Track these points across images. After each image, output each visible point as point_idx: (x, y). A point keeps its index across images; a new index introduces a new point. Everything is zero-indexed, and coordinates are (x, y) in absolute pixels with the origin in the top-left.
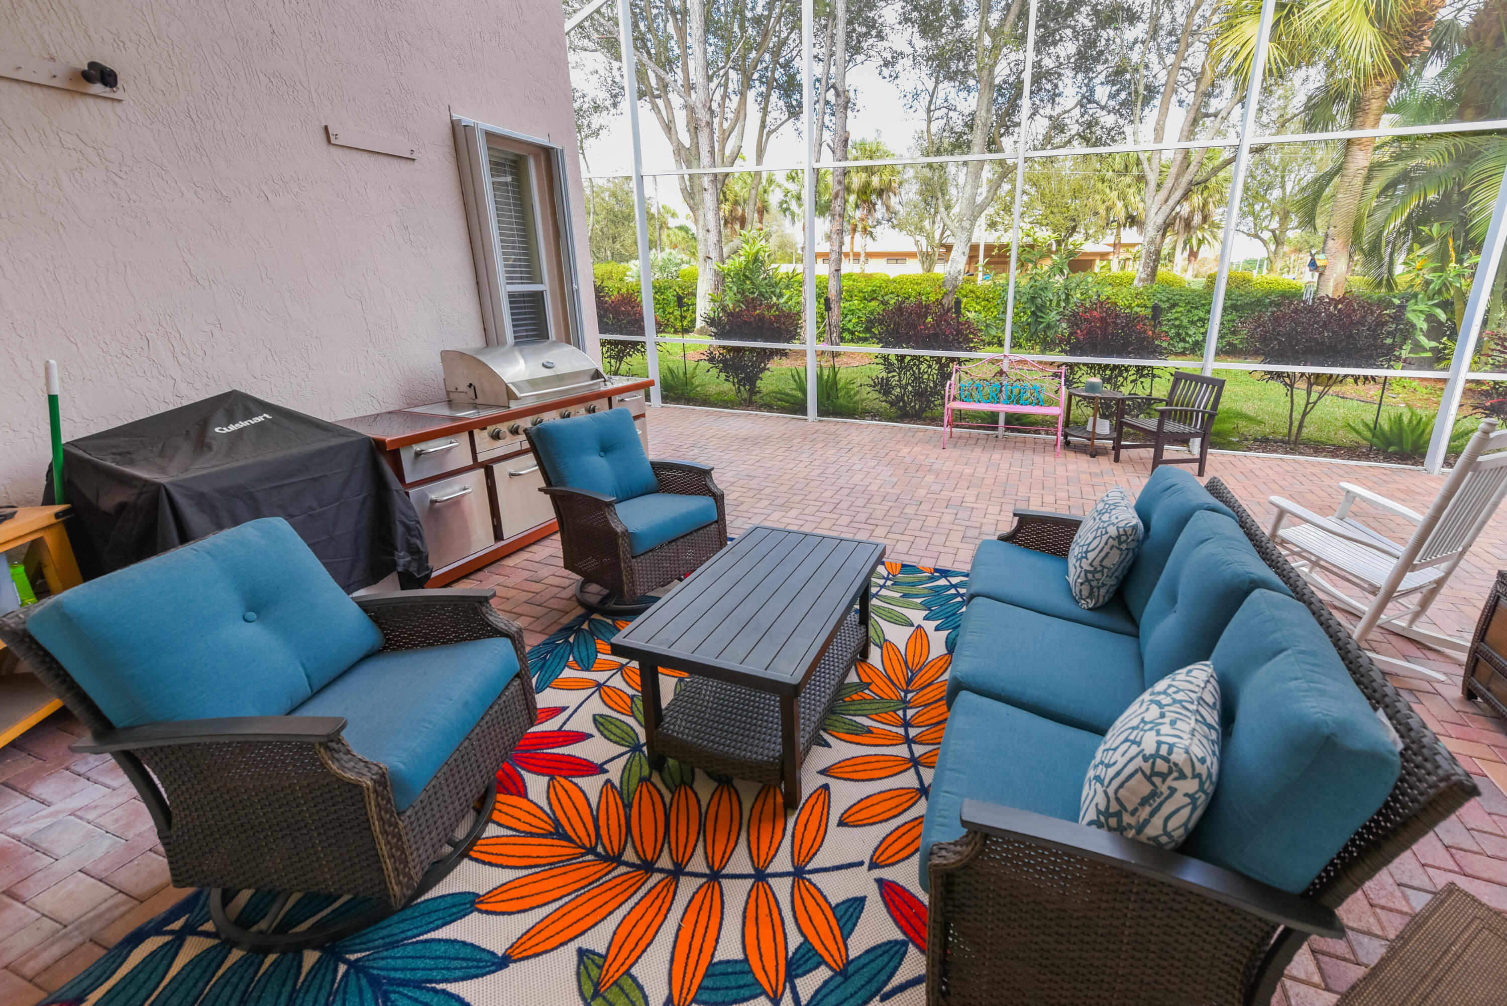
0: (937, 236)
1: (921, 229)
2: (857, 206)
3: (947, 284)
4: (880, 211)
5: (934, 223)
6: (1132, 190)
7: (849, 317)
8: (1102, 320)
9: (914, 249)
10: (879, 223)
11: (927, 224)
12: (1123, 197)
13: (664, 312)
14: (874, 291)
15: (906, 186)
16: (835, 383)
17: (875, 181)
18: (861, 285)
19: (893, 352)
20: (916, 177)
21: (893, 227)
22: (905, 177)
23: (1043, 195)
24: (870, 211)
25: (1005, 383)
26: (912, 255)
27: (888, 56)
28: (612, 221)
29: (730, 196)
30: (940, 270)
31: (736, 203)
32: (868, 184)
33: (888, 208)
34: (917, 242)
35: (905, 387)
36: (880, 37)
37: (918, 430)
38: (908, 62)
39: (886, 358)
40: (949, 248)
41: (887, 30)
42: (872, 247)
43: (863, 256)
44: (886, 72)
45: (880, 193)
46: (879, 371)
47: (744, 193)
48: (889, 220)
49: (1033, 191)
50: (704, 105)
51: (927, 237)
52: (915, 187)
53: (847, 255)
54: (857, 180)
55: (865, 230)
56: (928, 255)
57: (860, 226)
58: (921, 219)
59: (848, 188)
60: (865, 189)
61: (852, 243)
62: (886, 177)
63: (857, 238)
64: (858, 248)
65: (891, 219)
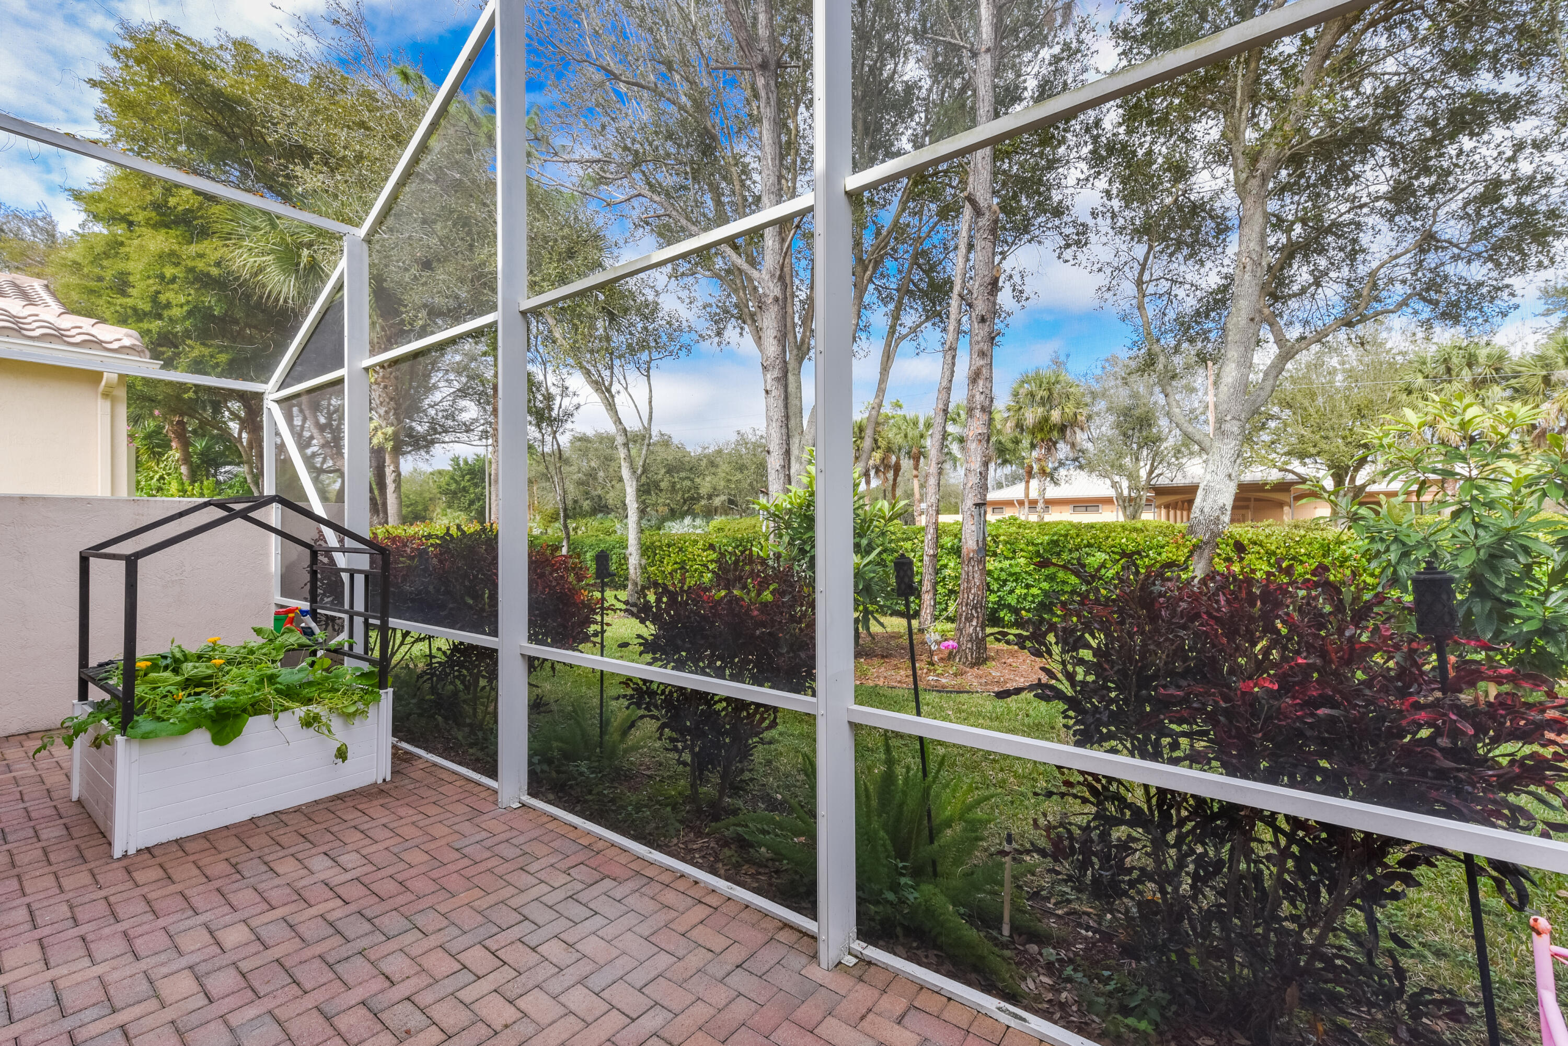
0: (1143, 473)
1: (1121, 469)
2: (1033, 446)
4: (1063, 450)
5: (1137, 459)
7: (1010, 585)
9: (1111, 493)
10: (1061, 464)
11: (1127, 461)
14: (1055, 543)
15: (1097, 420)
17: (1056, 416)
20: (1109, 409)
21: (1081, 467)
22: (1095, 409)
24: (1049, 449)
26: (1107, 501)
29: (882, 443)
31: (889, 450)
32: (1046, 419)
33: (1073, 445)
34: (1114, 485)
42: (1053, 492)
43: (1041, 505)
45: (1062, 429)
47: (899, 440)
48: (1076, 459)
50: (773, 276)
51: (1129, 478)
52: (1110, 420)
53: (1021, 503)
54: (1031, 416)
55: (1043, 472)
56: (1131, 499)
57: (1036, 468)
58: (1120, 456)
59: (1019, 426)
60: (1043, 425)
61: (1027, 488)
62: (1070, 409)
63: (1034, 483)
64: (1034, 494)
65: (1080, 461)
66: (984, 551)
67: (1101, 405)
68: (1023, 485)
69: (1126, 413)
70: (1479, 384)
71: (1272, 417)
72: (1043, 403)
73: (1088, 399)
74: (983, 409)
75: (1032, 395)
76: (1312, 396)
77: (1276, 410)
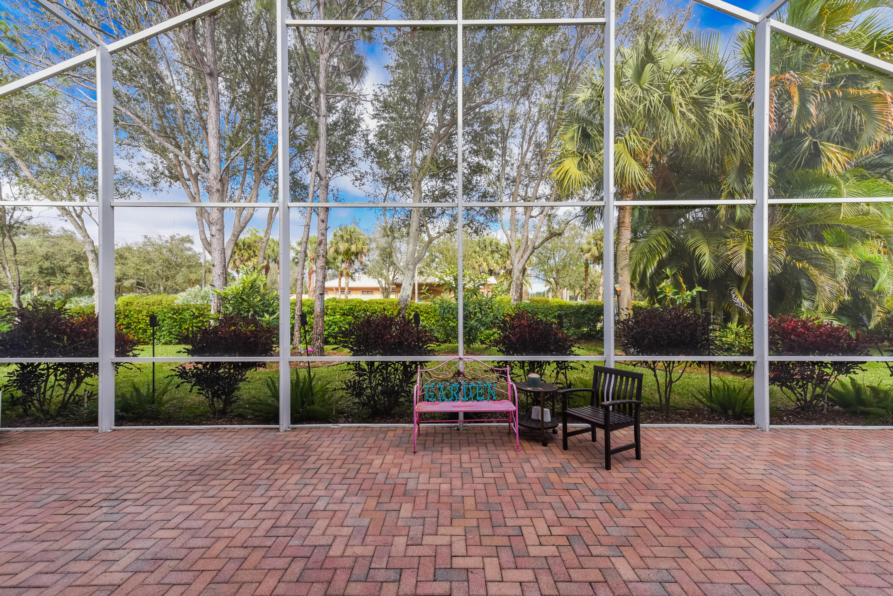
0: (391, 278)
1: (382, 275)
2: (343, 261)
3: (401, 303)
4: (357, 265)
5: (388, 271)
6: (490, 258)
7: (333, 327)
8: (529, 326)
9: (377, 285)
10: (356, 271)
11: (384, 272)
12: (486, 260)
13: (180, 328)
14: (351, 309)
15: (372, 253)
16: (311, 388)
17: (353, 248)
18: (342, 305)
19: (363, 359)
20: (377, 247)
21: (365, 273)
22: (371, 247)
23: (446, 258)
24: (350, 264)
25: (462, 382)
26: (377, 289)
27: (358, 175)
28: (167, 267)
30: (393, 297)
32: (349, 249)
33: (361, 263)
34: (379, 282)
35: (374, 389)
36: (353, 164)
37: (389, 430)
38: (370, 178)
39: (357, 365)
40: (399, 286)
41: (357, 161)
42: (352, 284)
43: (346, 290)
44: (357, 183)
45: (356, 255)
46: (351, 375)
47: (269, 252)
48: (363, 269)
49: (441, 256)
50: (216, 178)
51: (385, 279)
52: (378, 252)
53: (337, 289)
54: (343, 247)
55: (348, 274)
56: (386, 289)
57: (345, 272)
58: (381, 269)
59: (337, 252)
60: (347, 252)
61: (340, 282)
62: (360, 246)
63: (343, 279)
64: (343, 285)
65: (364, 269)
66: (324, 313)
67: (373, 245)
68: (338, 280)
69: (384, 250)
70: (492, 252)
71: (436, 257)
72: (347, 241)
73: (368, 242)
74: (323, 256)
75: (342, 237)
76: (448, 250)
77: (438, 254)
